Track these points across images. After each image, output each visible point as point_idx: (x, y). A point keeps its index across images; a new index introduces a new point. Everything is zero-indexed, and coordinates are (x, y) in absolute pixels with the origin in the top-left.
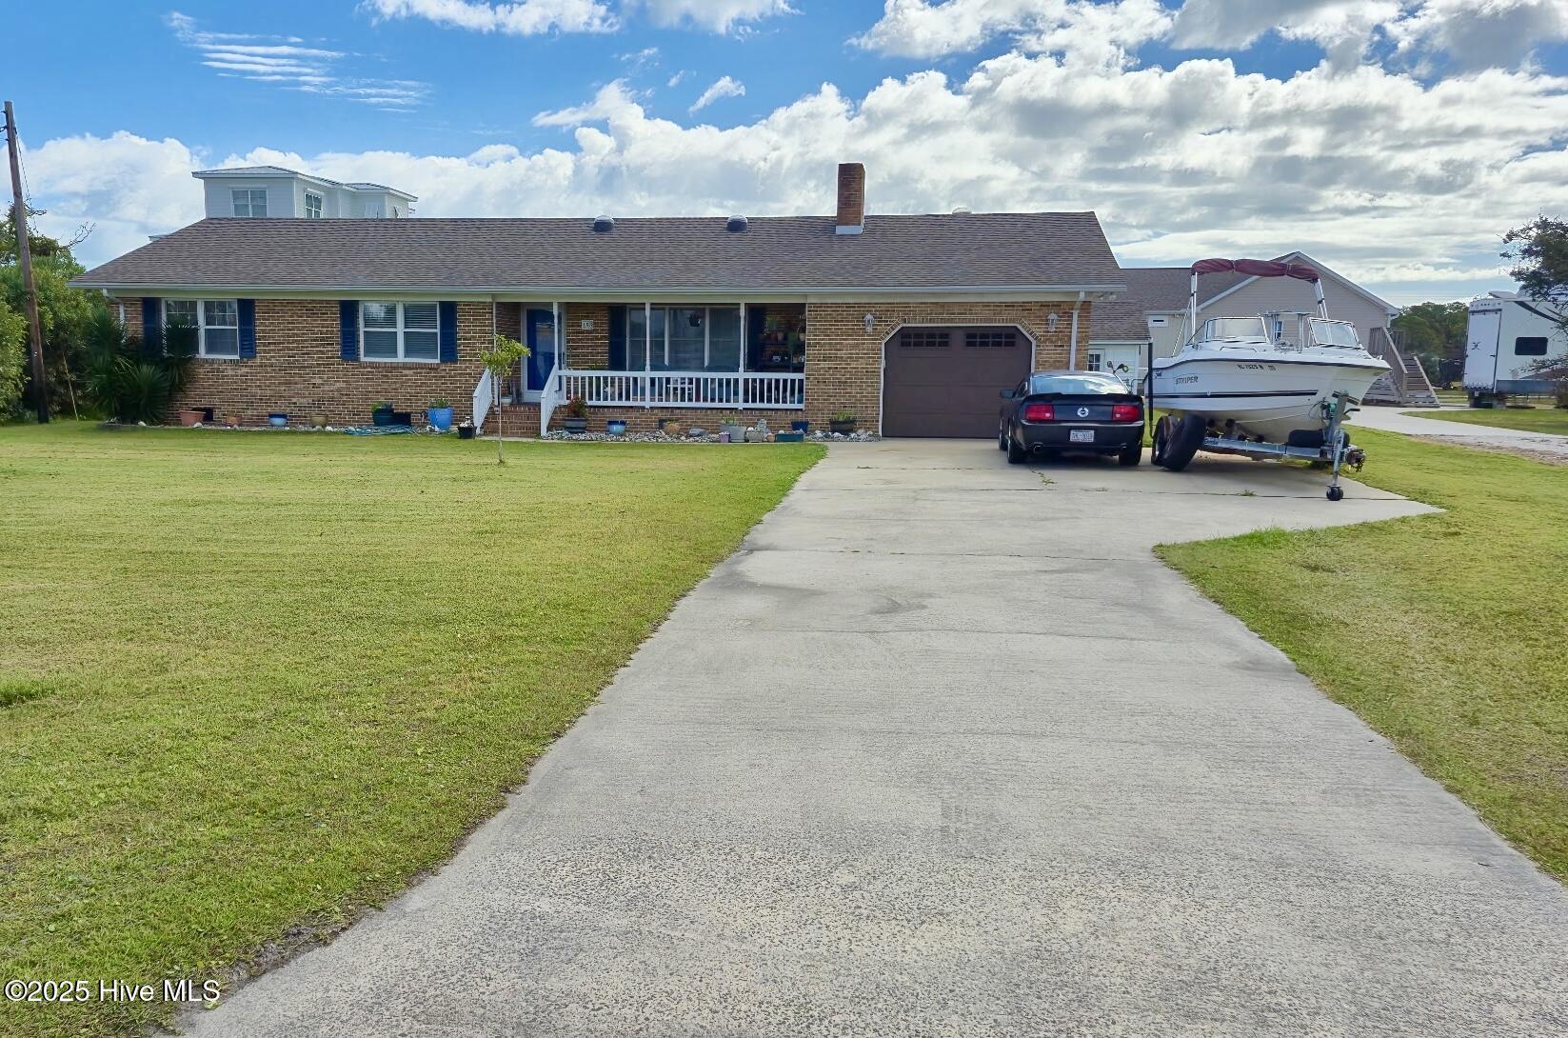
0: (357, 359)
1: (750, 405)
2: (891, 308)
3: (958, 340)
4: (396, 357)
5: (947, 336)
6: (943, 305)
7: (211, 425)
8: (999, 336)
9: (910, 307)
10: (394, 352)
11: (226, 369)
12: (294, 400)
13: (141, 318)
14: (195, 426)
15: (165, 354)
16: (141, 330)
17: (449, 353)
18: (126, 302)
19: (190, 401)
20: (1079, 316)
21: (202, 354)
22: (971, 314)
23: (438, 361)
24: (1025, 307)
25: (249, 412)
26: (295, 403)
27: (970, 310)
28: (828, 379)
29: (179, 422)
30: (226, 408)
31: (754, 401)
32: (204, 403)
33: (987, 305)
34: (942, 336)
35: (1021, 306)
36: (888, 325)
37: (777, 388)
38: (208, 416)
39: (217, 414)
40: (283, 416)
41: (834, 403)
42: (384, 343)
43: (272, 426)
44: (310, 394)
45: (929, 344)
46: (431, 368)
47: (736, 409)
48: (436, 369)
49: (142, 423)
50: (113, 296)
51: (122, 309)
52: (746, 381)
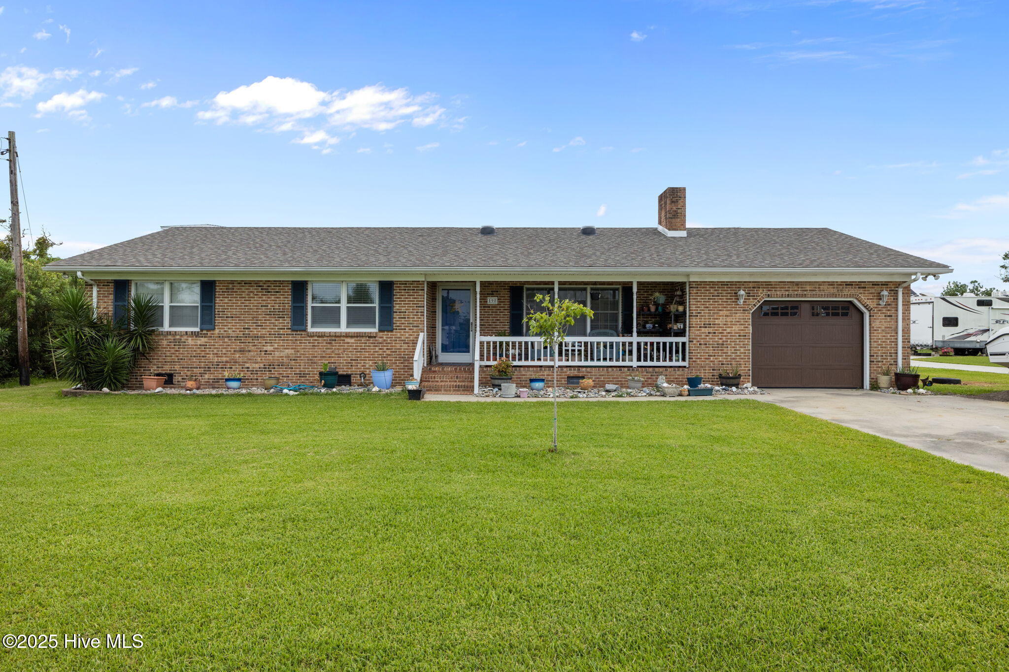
0: (305, 330)
1: (642, 363)
2: (758, 285)
3: (805, 310)
4: (339, 327)
5: (797, 308)
6: (797, 284)
7: (171, 388)
8: (837, 308)
9: (772, 285)
10: (337, 322)
11: (187, 340)
12: (247, 365)
13: (112, 297)
14: (157, 391)
15: (132, 327)
16: (111, 308)
17: (387, 324)
18: (99, 283)
19: (154, 369)
20: (903, 293)
21: (166, 327)
22: (820, 291)
23: (374, 330)
24: (861, 285)
25: (206, 376)
26: (248, 368)
27: (819, 288)
28: (708, 341)
29: (141, 387)
30: (185, 372)
31: (645, 360)
32: (167, 369)
33: (831, 284)
34: (792, 308)
35: (858, 285)
36: (756, 299)
37: (665, 350)
38: (169, 380)
39: (176, 379)
40: (239, 380)
41: (714, 361)
42: (330, 315)
43: (228, 388)
44: (261, 360)
45: (783, 314)
46: (370, 336)
47: (632, 367)
48: (375, 337)
49: (105, 390)
50: (87, 279)
51: (95, 290)
52: (639, 344)
